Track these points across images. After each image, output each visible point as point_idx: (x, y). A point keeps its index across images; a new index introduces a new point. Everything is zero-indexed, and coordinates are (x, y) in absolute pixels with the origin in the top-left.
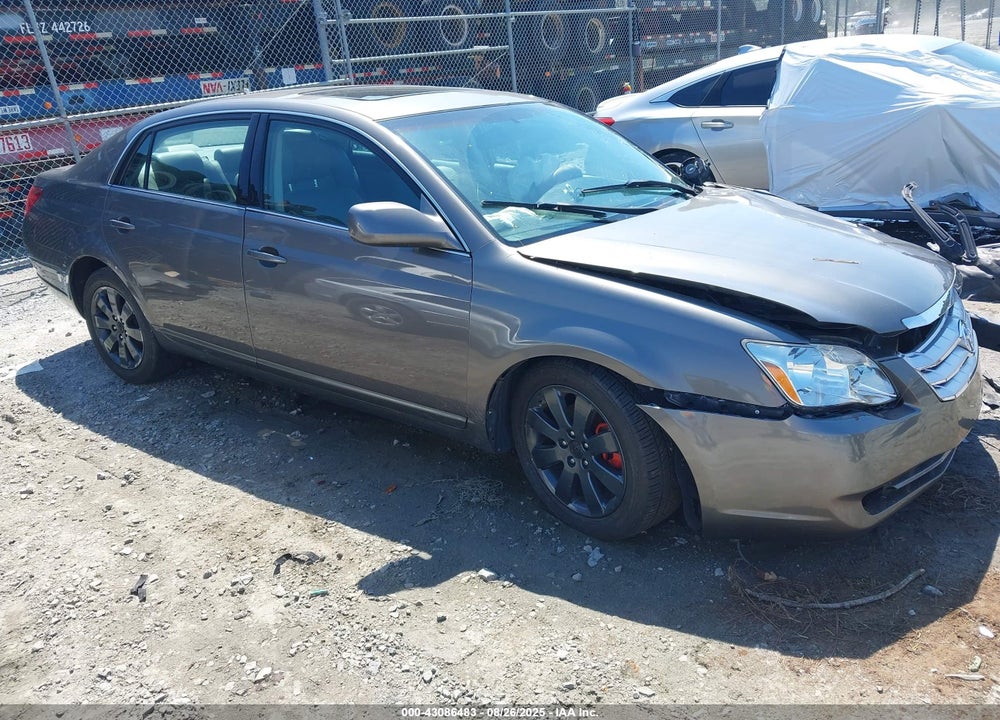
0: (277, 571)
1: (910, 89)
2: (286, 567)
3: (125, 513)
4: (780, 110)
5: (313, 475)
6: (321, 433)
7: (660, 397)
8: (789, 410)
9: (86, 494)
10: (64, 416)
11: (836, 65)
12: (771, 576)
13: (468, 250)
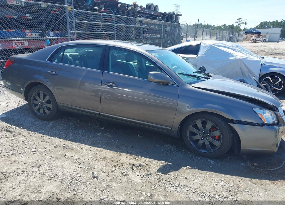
0: (133, 169)
1: (233, 54)
2: (134, 168)
3: (72, 156)
4: (201, 56)
5: (123, 145)
6: (115, 134)
7: (232, 121)
8: (263, 124)
9: (54, 151)
10: (27, 130)
11: (216, 47)
12: (255, 164)
13: (177, 84)
